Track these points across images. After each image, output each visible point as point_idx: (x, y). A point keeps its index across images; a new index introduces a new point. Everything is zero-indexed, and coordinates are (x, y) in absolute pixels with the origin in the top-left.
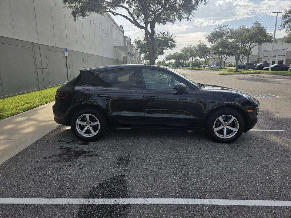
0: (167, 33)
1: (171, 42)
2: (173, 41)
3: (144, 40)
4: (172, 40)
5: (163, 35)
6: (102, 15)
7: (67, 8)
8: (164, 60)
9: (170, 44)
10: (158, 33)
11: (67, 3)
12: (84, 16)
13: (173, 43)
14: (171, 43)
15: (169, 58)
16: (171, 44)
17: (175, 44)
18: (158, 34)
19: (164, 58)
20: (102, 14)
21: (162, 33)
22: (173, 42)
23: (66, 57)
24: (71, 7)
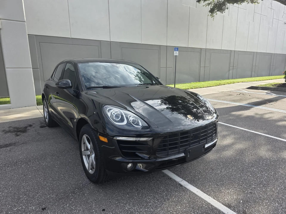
6: (256, 3)
7: (206, 6)
11: (202, 2)
12: (222, 10)
23: (176, 56)
24: (209, 4)
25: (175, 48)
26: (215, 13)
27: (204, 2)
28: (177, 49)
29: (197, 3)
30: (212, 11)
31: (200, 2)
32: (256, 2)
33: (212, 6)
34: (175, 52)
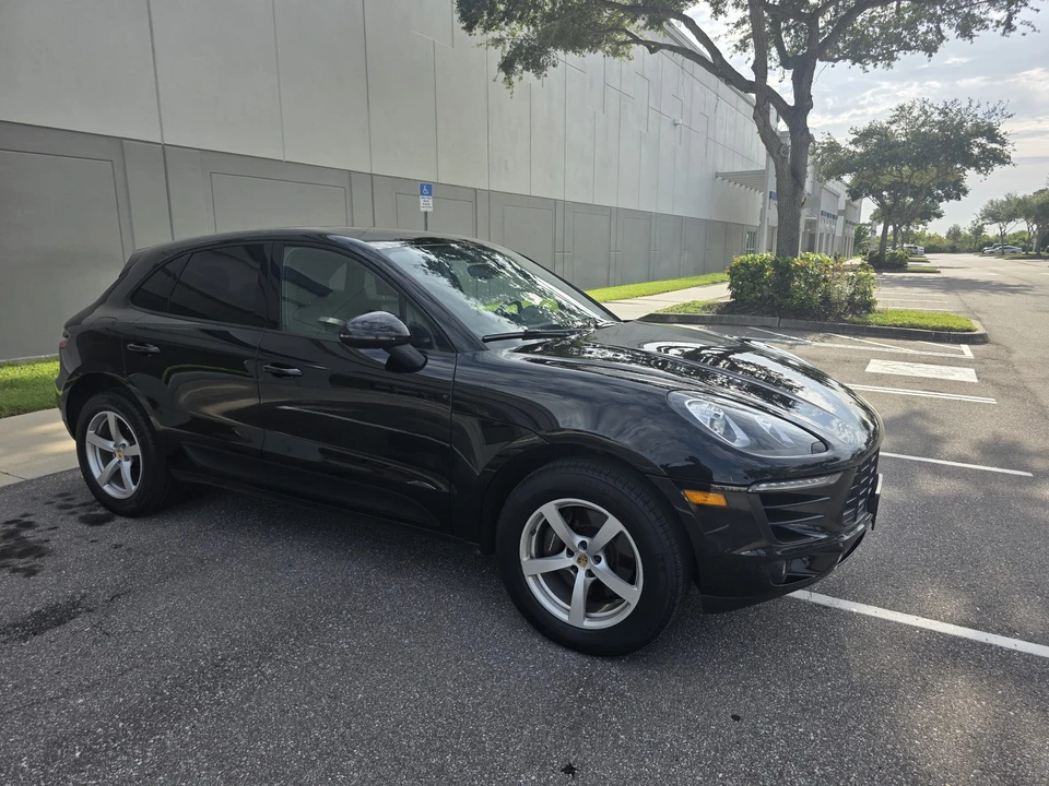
0: (965, 105)
1: (984, 141)
2: (997, 135)
3: (855, 142)
4: (991, 134)
5: (943, 112)
6: (624, 58)
7: (487, 49)
8: (981, 222)
9: (976, 151)
10: (922, 109)
11: (478, 30)
12: (538, 68)
13: (994, 146)
14: (980, 146)
15: (996, 214)
16: (983, 152)
17: (1008, 149)
18: (926, 113)
19: (978, 212)
20: (620, 55)
21: (941, 107)
22: (996, 142)
23: (426, 213)
24: (498, 42)
25: (422, 186)
26: (518, 77)
27: (485, 32)
28: (427, 188)
29: (464, 31)
30: (507, 66)
31: (474, 32)
32: (624, 54)
33: (508, 49)
34: (422, 200)
